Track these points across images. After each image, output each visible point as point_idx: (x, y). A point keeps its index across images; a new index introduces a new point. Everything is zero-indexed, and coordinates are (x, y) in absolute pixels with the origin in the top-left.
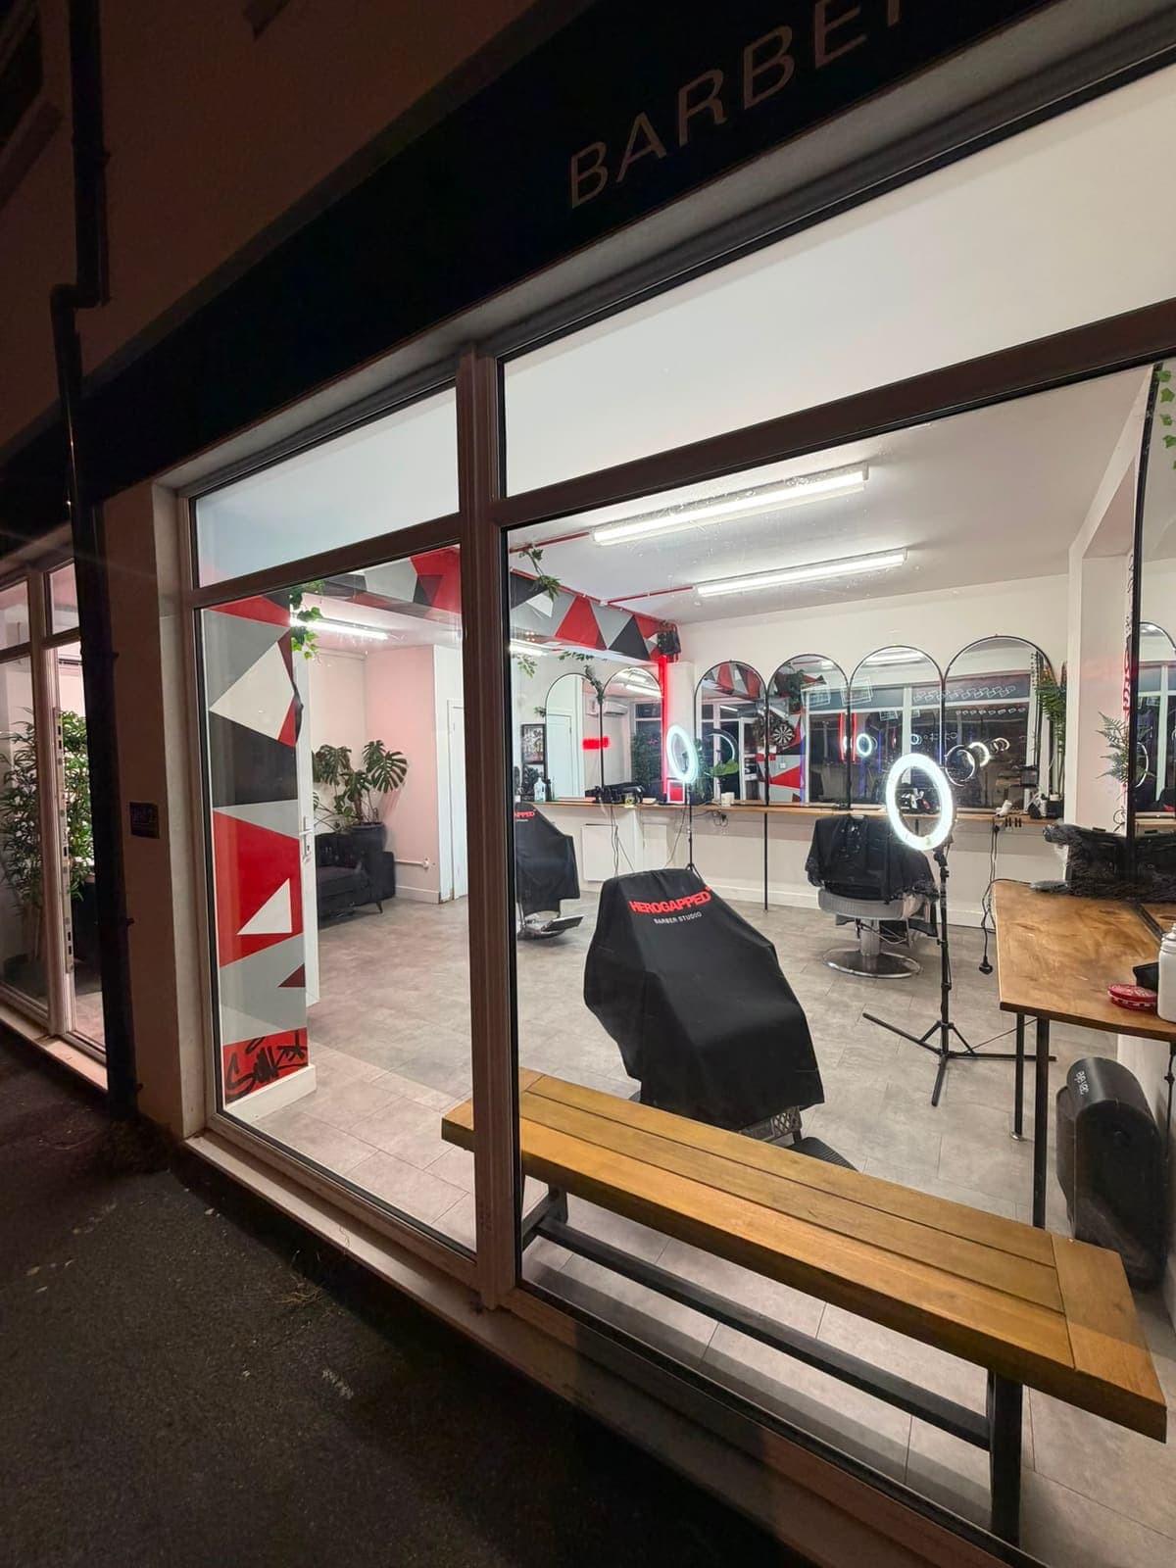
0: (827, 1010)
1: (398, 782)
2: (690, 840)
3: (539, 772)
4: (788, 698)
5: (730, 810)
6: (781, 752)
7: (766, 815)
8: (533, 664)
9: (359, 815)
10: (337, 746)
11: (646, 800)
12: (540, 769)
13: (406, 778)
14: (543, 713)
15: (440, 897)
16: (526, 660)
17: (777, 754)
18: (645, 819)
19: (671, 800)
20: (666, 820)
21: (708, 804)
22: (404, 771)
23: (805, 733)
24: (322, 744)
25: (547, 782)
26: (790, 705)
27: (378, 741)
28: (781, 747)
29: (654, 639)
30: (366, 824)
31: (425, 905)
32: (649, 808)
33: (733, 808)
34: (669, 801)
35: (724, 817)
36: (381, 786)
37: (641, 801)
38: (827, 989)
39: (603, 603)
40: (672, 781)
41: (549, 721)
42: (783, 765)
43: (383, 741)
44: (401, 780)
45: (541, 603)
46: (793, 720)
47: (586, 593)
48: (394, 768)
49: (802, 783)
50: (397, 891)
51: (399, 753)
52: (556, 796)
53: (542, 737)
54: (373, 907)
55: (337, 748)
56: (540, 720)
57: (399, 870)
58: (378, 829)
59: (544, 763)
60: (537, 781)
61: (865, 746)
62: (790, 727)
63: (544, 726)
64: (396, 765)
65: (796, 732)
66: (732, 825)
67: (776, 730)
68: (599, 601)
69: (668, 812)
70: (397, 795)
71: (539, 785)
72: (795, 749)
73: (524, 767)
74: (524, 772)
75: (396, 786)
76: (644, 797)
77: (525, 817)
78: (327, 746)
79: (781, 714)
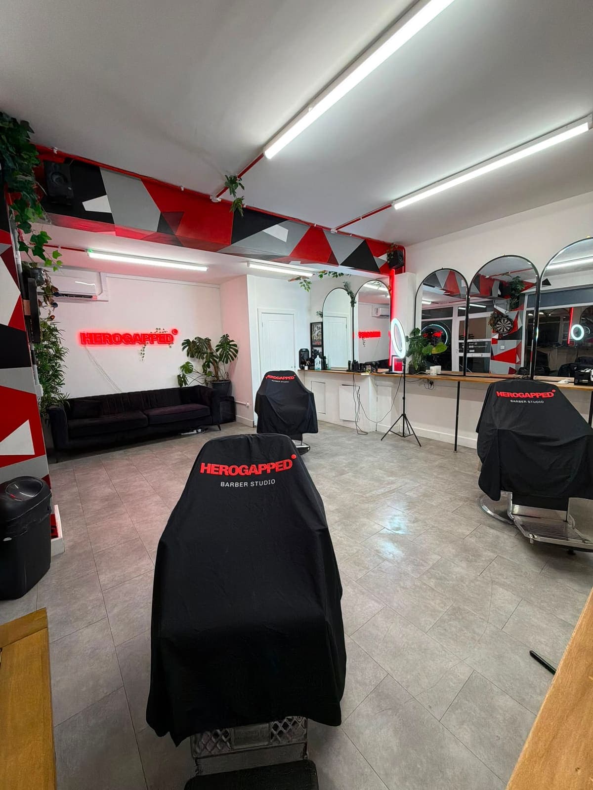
0: (456, 556)
1: (234, 358)
2: (404, 398)
3: (320, 352)
4: (509, 299)
5: (436, 379)
6: (502, 338)
7: (459, 383)
8: (309, 283)
9: (217, 376)
10: (203, 338)
11: (380, 370)
12: (319, 349)
13: (238, 355)
14: (321, 315)
15: (254, 424)
16: (305, 281)
17: (499, 339)
18: (378, 382)
19: (395, 370)
20: (391, 383)
21: (421, 373)
22: (237, 351)
23: (522, 324)
24: (195, 337)
25: (323, 358)
26: (510, 304)
27: (227, 335)
28: (502, 334)
29: (384, 257)
30: (220, 381)
31: (246, 427)
32: (380, 375)
33: (439, 377)
34: (393, 371)
35: (432, 383)
36: (224, 360)
37: (377, 370)
38: (468, 533)
39: (334, 231)
40: (396, 358)
41: (325, 320)
42: (503, 347)
43: (229, 334)
44: (235, 356)
45: (278, 232)
46: (513, 315)
47: (317, 222)
48: (231, 349)
49: (518, 360)
50: (237, 419)
51: (233, 341)
52: (329, 367)
53: (321, 330)
54: (216, 427)
55: (204, 338)
56: (320, 320)
57: (238, 407)
58: (228, 384)
59: (322, 346)
60: (316, 357)
61: (578, 333)
62: (510, 320)
63: (322, 323)
64: (232, 348)
65: (514, 323)
66: (437, 388)
67: (499, 323)
68: (330, 229)
69: (393, 378)
70: (235, 365)
71: (318, 360)
72: (513, 334)
73: (312, 349)
74: (312, 352)
75: (233, 359)
76: (379, 367)
77: (288, 380)
78: (198, 338)
79: (503, 311)
